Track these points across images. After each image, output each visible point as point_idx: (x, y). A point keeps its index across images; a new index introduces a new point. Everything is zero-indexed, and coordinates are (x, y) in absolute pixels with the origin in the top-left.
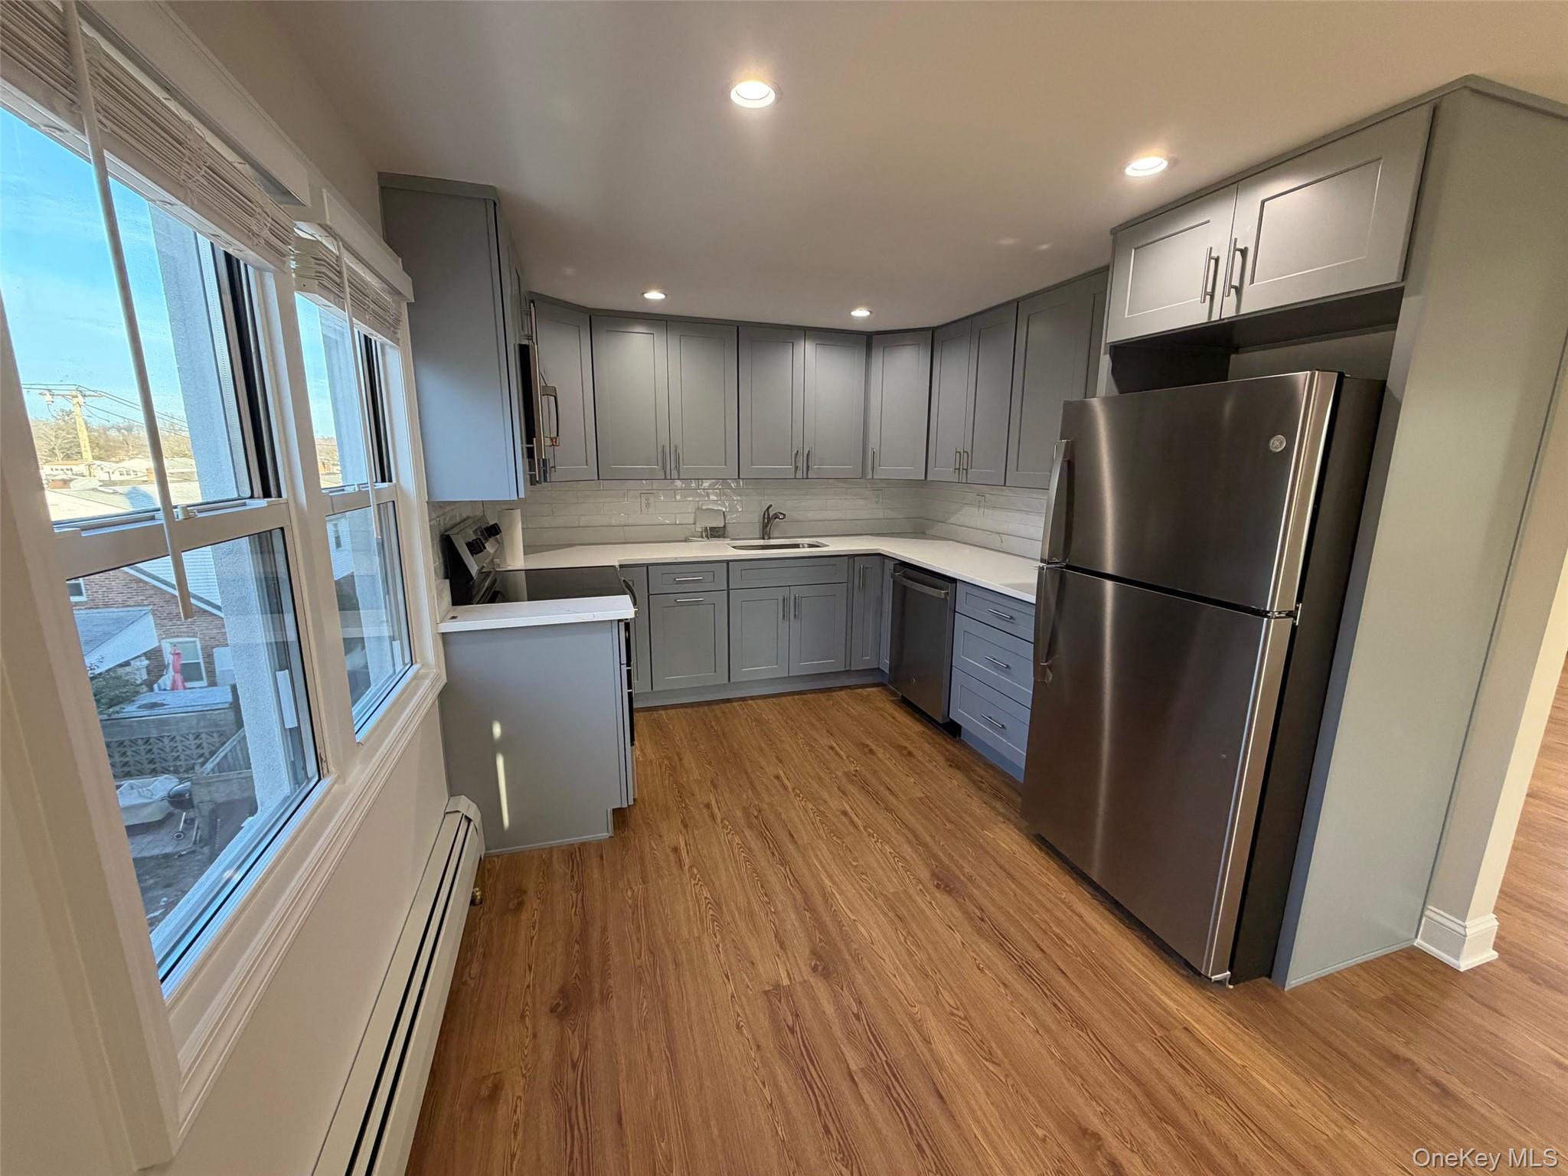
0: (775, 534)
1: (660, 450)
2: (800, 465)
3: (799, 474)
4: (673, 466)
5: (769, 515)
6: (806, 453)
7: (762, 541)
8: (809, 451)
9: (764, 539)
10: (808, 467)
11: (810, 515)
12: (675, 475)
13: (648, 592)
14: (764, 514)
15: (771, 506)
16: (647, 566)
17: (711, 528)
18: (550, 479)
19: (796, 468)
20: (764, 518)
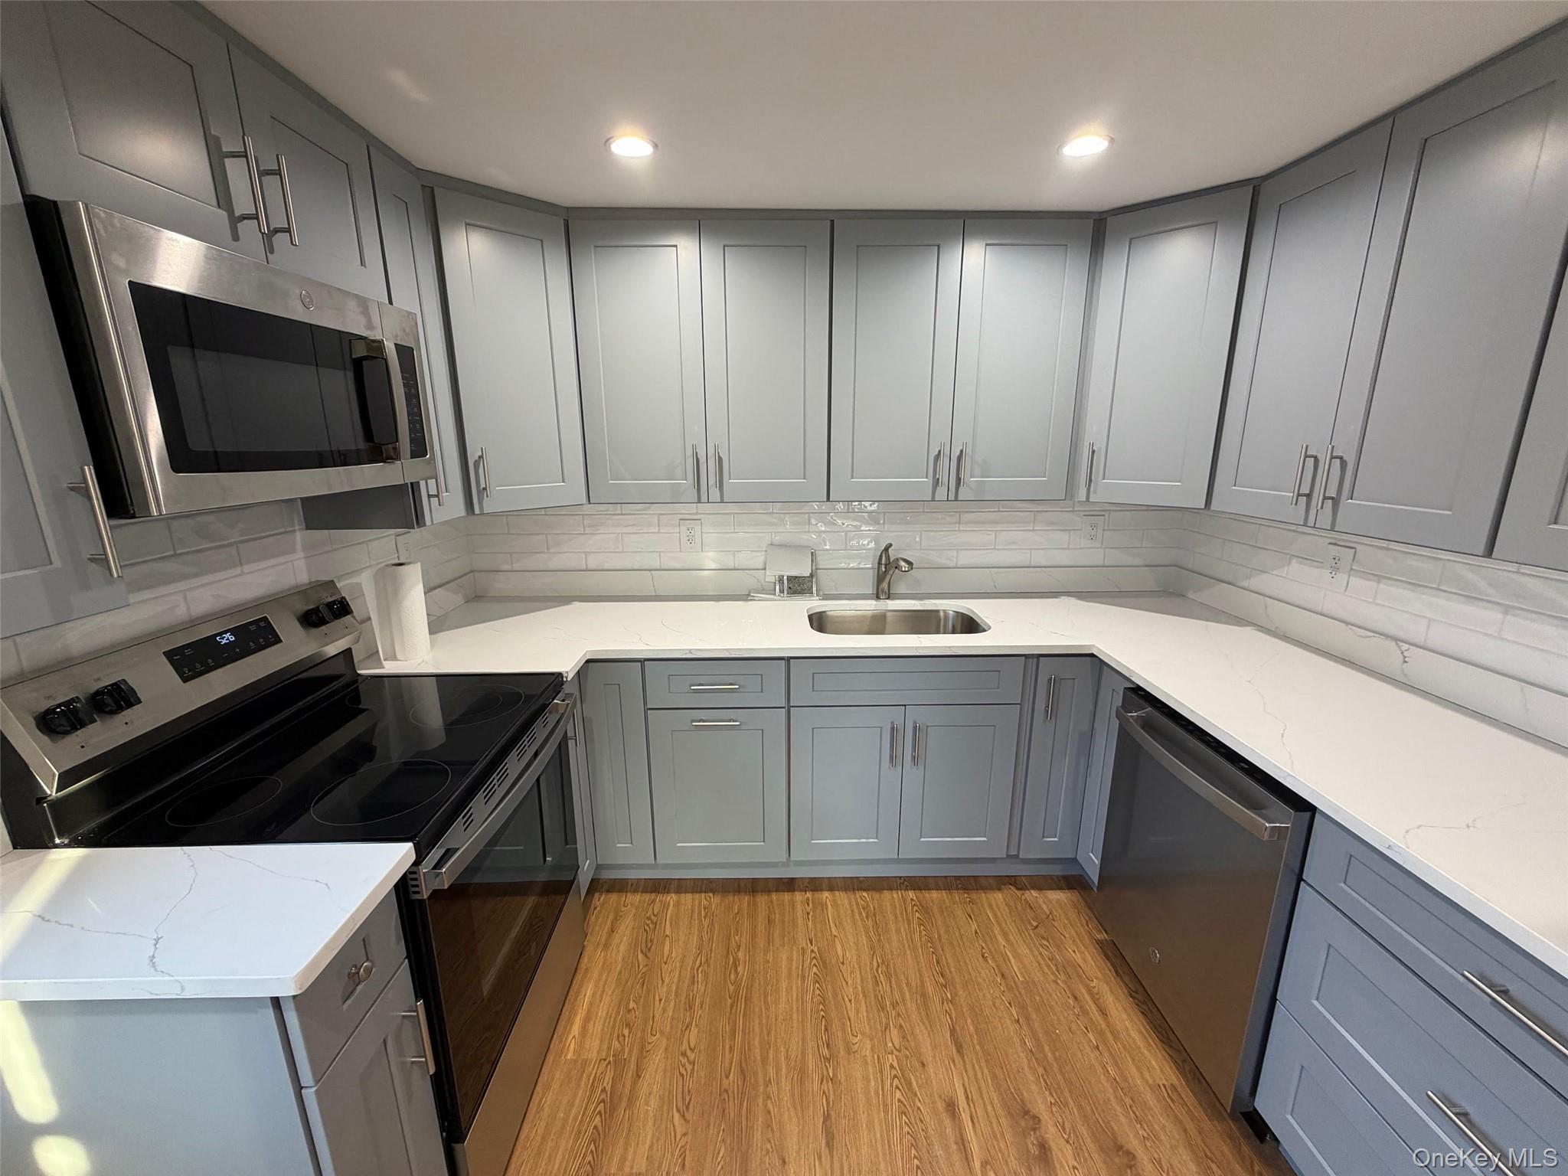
0: (901, 588)
1: (689, 453)
2: (943, 476)
3: (941, 492)
4: (712, 482)
5: (888, 558)
6: (956, 453)
7: (873, 602)
8: (962, 451)
9: (878, 598)
10: (958, 480)
11: (965, 558)
12: (715, 494)
13: (645, 703)
14: (881, 556)
15: (891, 545)
16: (642, 662)
17: (790, 579)
18: (481, 508)
19: (936, 483)
20: (880, 563)
